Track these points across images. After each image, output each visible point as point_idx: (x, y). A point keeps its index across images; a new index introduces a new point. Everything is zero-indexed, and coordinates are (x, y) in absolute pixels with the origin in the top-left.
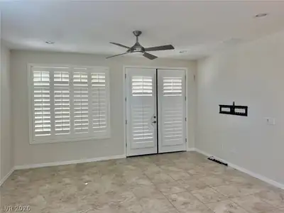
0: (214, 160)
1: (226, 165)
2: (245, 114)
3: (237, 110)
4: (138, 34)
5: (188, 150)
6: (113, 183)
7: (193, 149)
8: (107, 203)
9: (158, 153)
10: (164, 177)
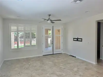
0: (71, 56)
1: (75, 57)
2: (81, 41)
3: (79, 40)
4: (50, 15)
5: (63, 53)
6: (40, 64)
7: (64, 53)
8: (40, 69)
9: (53, 54)
10: (56, 61)
